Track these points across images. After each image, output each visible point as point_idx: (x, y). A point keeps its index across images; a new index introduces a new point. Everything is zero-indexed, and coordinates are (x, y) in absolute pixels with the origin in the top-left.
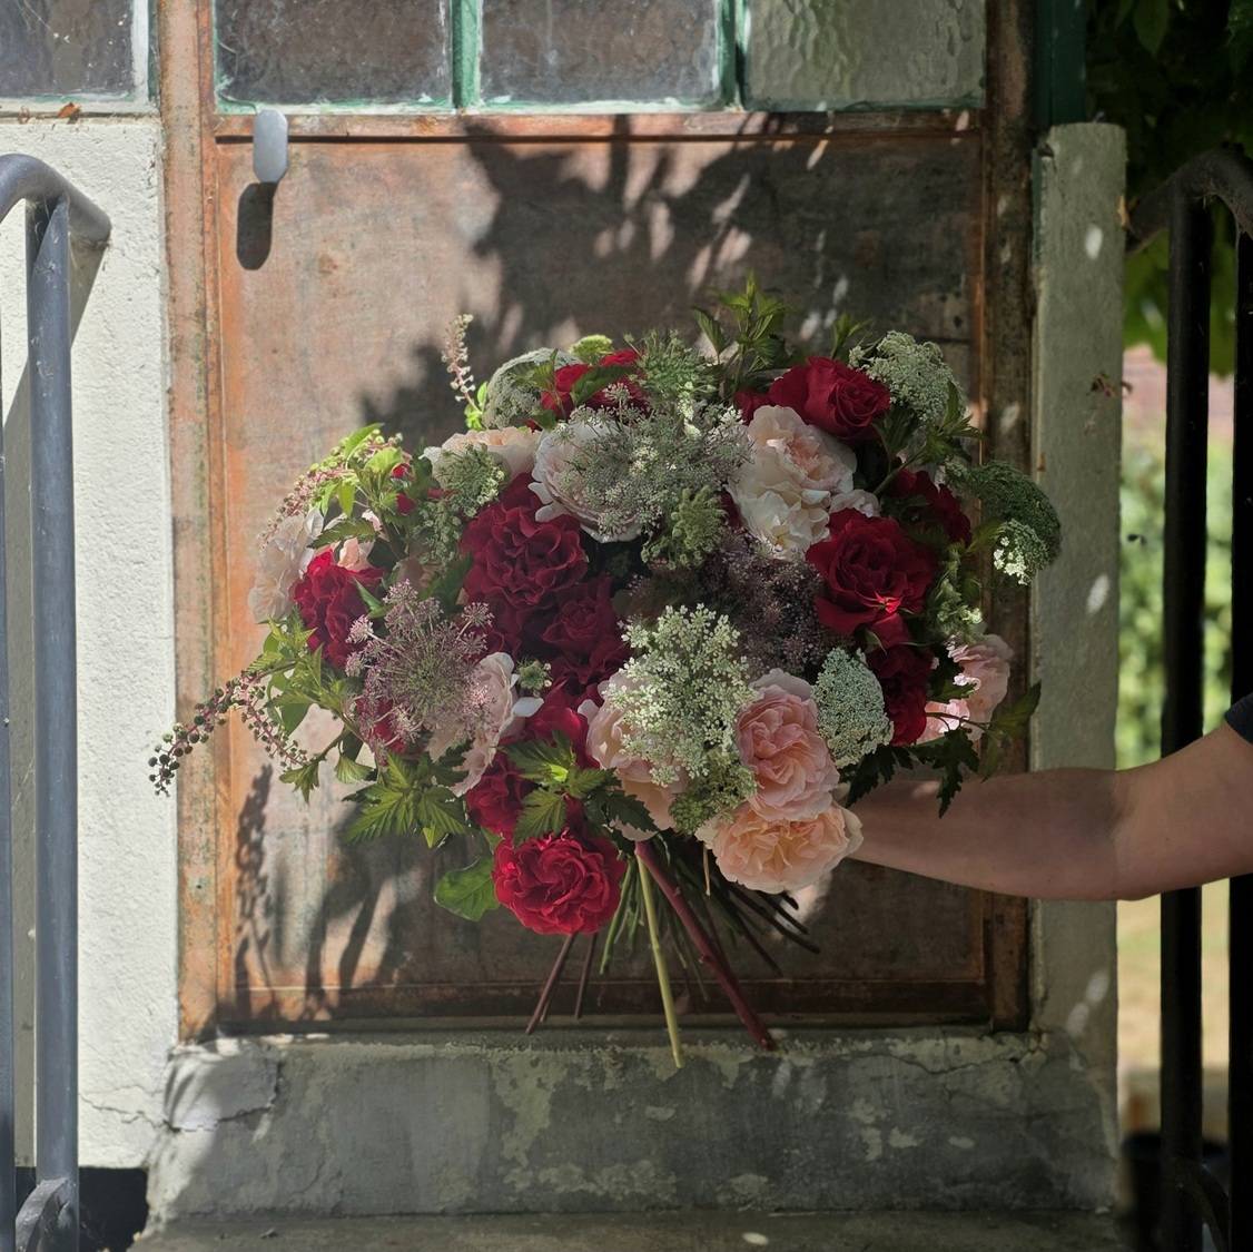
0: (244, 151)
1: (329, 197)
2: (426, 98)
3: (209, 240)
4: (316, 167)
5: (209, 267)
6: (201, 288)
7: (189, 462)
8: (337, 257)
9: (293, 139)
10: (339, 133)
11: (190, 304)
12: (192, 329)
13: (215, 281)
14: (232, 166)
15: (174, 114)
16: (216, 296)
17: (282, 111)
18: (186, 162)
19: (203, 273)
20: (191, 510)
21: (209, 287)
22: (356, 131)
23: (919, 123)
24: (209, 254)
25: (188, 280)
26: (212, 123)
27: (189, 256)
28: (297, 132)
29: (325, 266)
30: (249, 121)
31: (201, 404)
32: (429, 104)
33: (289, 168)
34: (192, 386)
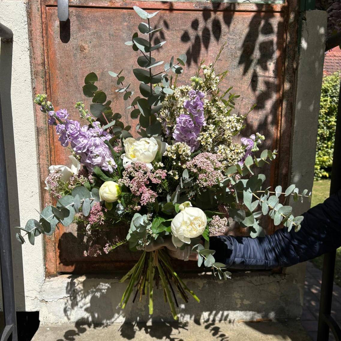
0: (54, 10)
1: (83, 27)
3: (45, 40)
5: (45, 48)
6: (43, 55)
8: (86, 46)
10: (85, 5)
11: (39, 60)
12: (40, 68)
13: (48, 53)
14: (52, 15)
16: (48, 58)
18: (36, 14)
19: (43, 50)
20: (43, 125)
21: (46, 55)
23: (265, 8)
24: (45, 44)
25: (38, 52)
26: (45, 1)
28: (72, 4)
29: (82, 49)
34: (41, 86)
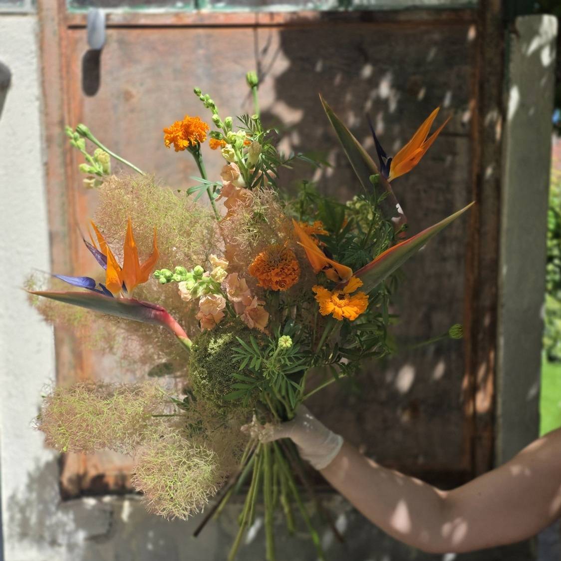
0: (82, 34)
1: (128, 59)
2: (179, 4)
3: (65, 82)
4: (121, 42)
5: (65, 97)
6: (61, 108)
7: (57, 201)
8: (134, 91)
9: (109, 27)
10: (133, 22)
11: (55, 117)
12: (56, 130)
13: (69, 104)
14: (77, 41)
15: (44, 13)
16: (69, 112)
17: (102, 12)
18: (51, 40)
19: (62, 100)
20: (59, 227)
21: (66, 108)
22: (143, 21)
23: (444, 16)
24: (65, 90)
25: (54, 103)
26: (66, 18)
27: (54, 90)
28: (111, 23)
29: (127, 96)
30: (85, 17)
31: (62, 171)
32: (182, 8)
33: (106, 42)
34: (57, 161)
